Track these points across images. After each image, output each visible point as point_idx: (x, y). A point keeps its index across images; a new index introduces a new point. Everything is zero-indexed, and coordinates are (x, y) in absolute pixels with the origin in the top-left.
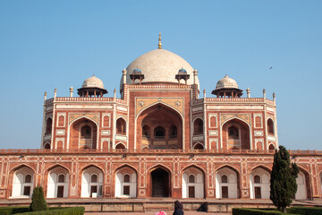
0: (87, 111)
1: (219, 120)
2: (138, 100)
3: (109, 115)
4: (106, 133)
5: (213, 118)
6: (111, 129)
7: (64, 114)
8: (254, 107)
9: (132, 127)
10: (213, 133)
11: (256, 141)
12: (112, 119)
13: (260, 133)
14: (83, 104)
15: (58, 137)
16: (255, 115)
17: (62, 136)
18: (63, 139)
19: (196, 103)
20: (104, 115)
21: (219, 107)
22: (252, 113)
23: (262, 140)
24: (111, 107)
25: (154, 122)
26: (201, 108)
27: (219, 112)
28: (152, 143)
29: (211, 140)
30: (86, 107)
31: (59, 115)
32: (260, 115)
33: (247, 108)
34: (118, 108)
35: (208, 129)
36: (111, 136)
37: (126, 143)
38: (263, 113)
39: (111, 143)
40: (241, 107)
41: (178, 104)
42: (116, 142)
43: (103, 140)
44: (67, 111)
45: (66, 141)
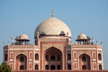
0: (23, 51)
1: (77, 54)
2: (44, 45)
3: (32, 52)
4: (30, 60)
5: (75, 53)
6: (33, 58)
7: (13, 52)
8: (92, 49)
9: (41, 57)
10: (75, 60)
11: (93, 63)
12: (33, 54)
13: (95, 60)
14: (21, 48)
15: (11, 62)
16: (93, 52)
17: (12, 62)
18: (13, 63)
19: (68, 47)
20: (30, 52)
21: (77, 49)
22: (92, 51)
23: (95, 63)
24: (32, 49)
25: (51, 54)
26: (70, 49)
27: (77, 51)
28: (50, 63)
29: (74, 63)
30: (22, 49)
31: (11, 53)
32: (95, 52)
33: (89, 49)
34: (36, 49)
35: (73, 58)
36: (33, 61)
37: (39, 64)
38: (96, 51)
39: (33, 64)
40: (87, 49)
41: (60, 47)
42: (35, 64)
43: (29, 63)
44: (14, 51)
45: (14, 64)
